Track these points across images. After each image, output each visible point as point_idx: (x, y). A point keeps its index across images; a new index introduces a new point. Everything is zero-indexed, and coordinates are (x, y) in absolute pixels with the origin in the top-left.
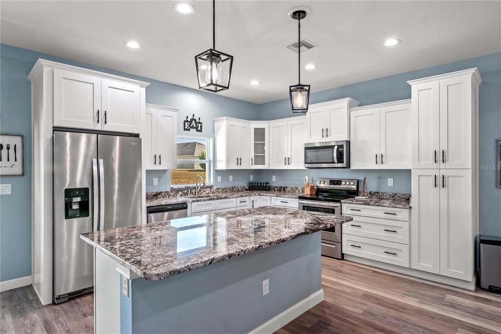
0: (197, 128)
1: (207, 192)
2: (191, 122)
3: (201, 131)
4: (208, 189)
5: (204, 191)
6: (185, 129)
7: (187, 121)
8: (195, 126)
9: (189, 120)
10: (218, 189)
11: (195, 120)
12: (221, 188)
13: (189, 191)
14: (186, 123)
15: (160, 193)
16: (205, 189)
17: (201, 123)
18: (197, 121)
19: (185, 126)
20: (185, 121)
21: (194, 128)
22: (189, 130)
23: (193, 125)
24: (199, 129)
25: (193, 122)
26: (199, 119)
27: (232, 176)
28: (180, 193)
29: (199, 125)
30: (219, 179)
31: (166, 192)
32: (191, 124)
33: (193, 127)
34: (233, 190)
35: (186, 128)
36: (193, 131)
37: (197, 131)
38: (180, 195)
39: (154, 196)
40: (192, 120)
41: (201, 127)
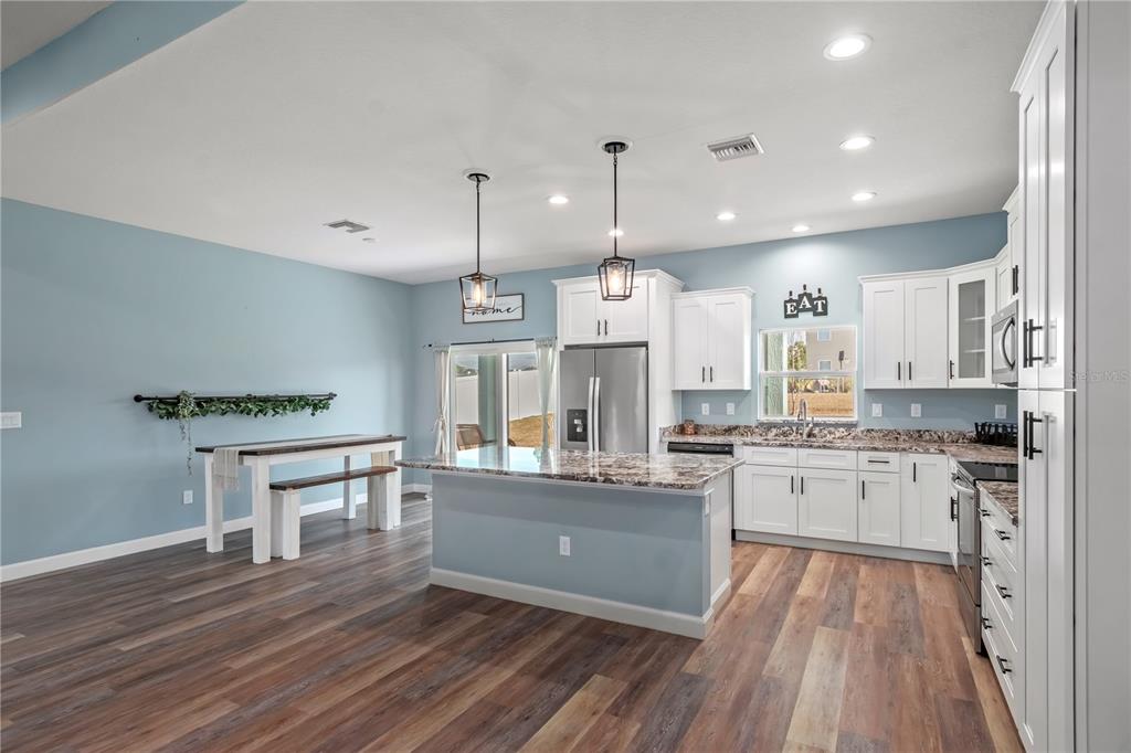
0: (814, 310)
1: (838, 435)
2: (799, 302)
3: (825, 313)
4: (842, 429)
5: (830, 433)
6: (787, 316)
7: (791, 301)
8: (808, 306)
9: (795, 297)
10: (868, 430)
11: (809, 296)
12: (881, 431)
13: (794, 429)
14: (789, 305)
15: (736, 428)
16: (832, 429)
17: (825, 299)
18: (815, 295)
19: (786, 311)
20: (786, 302)
21: (808, 310)
22: (796, 316)
23: (804, 306)
24: (820, 310)
25: (805, 299)
26: (819, 290)
27: (919, 406)
28: (774, 431)
29: (820, 302)
30: (877, 409)
31: (746, 427)
32: (798, 304)
33: (805, 310)
34: (920, 436)
35: (789, 312)
36: (806, 317)
37: (816, 314)
38: (773, 434)
39: (726, 431)
40: (801, 296)
41: (825, 307)
